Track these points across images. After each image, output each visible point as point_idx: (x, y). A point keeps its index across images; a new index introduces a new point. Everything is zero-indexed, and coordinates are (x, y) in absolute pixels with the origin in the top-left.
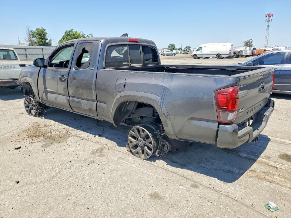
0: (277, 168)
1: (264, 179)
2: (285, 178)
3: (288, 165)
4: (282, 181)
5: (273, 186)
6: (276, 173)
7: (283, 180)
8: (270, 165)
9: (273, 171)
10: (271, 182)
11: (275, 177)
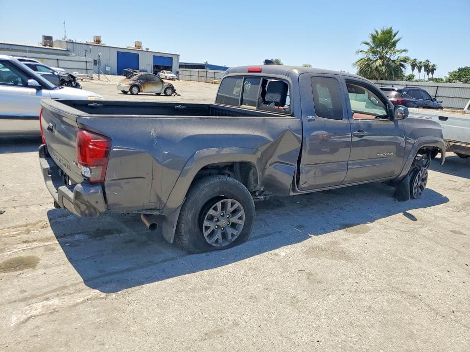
0: (24, 242)
1: (26, 225)
2: (6, 237)
3: (14, 252)
4: (7, 232)
5: (12, 225)
6: (19, 236)
7: (7, 234)
8: (35, 241)
9: (25, 237)
10: (17, 227)
11: (17, 232)
